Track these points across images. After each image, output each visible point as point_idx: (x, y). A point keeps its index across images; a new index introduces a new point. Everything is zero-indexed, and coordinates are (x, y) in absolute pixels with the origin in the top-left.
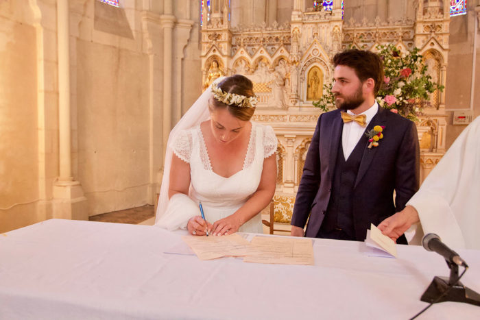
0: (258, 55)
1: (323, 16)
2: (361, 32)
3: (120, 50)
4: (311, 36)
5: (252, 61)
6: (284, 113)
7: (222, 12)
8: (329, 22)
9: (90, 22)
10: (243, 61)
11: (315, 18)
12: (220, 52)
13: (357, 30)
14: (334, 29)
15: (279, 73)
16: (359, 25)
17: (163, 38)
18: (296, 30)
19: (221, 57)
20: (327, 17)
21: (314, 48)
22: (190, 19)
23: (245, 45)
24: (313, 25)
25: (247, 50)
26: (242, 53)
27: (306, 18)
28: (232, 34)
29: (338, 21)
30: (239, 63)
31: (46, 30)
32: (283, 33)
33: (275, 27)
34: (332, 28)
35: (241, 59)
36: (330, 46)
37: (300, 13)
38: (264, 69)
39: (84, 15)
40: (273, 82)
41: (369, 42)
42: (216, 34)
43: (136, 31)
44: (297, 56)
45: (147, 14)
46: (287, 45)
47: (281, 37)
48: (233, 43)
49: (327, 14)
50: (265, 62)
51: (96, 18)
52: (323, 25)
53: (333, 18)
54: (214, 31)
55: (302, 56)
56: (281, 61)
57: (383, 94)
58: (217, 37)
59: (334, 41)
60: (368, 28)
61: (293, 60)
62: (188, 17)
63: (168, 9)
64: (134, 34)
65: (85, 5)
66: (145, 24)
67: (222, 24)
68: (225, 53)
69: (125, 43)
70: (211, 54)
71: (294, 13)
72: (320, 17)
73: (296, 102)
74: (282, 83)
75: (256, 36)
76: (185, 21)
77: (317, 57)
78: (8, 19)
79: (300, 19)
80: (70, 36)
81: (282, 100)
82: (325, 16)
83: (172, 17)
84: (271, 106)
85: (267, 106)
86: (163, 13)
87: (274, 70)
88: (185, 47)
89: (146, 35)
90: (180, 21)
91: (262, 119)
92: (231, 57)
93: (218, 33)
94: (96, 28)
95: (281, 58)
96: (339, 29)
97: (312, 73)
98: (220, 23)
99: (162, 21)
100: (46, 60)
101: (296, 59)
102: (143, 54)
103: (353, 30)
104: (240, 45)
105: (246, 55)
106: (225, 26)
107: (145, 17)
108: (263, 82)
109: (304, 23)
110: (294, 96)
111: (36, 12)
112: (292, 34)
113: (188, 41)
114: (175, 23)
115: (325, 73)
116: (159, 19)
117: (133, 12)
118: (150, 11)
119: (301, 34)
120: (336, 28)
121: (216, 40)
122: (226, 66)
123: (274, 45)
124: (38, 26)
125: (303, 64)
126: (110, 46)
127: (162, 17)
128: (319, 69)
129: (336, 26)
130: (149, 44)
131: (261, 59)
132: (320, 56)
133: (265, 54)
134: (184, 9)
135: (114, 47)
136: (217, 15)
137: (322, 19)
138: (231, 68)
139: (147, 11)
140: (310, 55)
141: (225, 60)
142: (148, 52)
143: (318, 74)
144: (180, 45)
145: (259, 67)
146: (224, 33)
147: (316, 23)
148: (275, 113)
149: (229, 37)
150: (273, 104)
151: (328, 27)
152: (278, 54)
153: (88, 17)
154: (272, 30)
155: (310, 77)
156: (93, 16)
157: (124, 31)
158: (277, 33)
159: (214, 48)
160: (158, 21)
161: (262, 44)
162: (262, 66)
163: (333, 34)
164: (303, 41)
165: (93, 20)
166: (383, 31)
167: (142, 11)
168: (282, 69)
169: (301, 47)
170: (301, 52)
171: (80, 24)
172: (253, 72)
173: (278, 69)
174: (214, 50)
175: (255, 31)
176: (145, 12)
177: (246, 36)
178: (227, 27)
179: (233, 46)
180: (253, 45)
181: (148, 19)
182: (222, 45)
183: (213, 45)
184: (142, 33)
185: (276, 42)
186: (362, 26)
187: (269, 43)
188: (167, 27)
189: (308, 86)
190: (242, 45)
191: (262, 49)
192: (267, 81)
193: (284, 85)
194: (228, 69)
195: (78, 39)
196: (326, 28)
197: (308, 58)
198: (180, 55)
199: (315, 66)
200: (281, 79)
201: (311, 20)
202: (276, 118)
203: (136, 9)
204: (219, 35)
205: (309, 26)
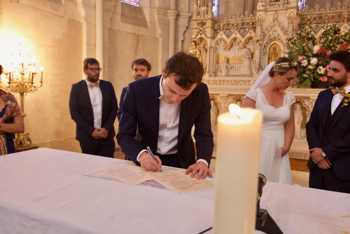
0: (233, 36)
1: (281, 5)
2: (313, 16)
3: (138, 36)
4: (272, 21)
5: (228, 41)
6: (250, 79)
7: (207, 6)
8: (286, 9)
9: (118, 18)
10: (222, 41)
11: (275, 7)
12: (205, 35)
13: (310, 15)
14: (290, 14)
15: (249, 49)
16: (313, 11)
17: (169, 26)
18: (261, 17)
19: (206, 39)
20: (285, 6)
21: (274, 29)
22: (189, 12)
23: (223, 29)
24: (274, 12)
25: (225, 33)
26: (221, 35)
27: (269, 7)
28: (215, 21)
29: (293, 8)
30: (219, 42)
31: (88, 24)
32: (252, 19)
33: (247, 15)
34: (288, 13)
35: (221, 39)
36: (287, 27)
37: (264, 4)
38: (237, 47)
39: (114, 13)
40: (244, 56)
41: (320, 23)
42: (202, 22)
43: (150, 22)
44: (260, 36)
45: (158, 10)
46: (254, 29)
47: (250, 22)
48: (216, 28)
49: (285, 3)
50: (239, 41)
51: (123, 15)
52: (282, 12)
53: (289, 6)
54: (202, 20)
55: (264, 36)
56: (250, 41)
57: (325, 64)
58: (203, 24)
59: (289, 23)
60: (319, 13)
61: (257, 39)
62: (187, 10)
63: (172, 6)
64: (149, 24)
65: (115, 6)
66: (156, 17)
67: (207, 14)
68: (209, 35)
69: (142, 31)
70: (199, 36)
71: (259, 4)
72: (279, 5)
73: (259, 70)
74: (251, 57)
75: (232, 23)
76: (185, 14)
77: (276, 36)
78: (63, 17)
79: (264, 8)
80: (104, 27)
81: (250, 69)
82: (283, 5)
83: (175, 11)
84: (242, 73)
85: (238, 74)
86: (169, 9)
87: (245, 47)
88: (185, 32)
89: (157, 25)
90: (181, 14)
91: (234, 83)
92: (213, 38)
93: (204, 21)
94: (123, 21)
95: (250, 38)
96: (294, 14)
97: (272, 49)
98: (206, 14)
99: (169, 15)
100: (88, 44)
101: (259, 39)
102: (155, 38)
103: (307, 15)
104: (220, 30)
105: (224, 37)
106: (209, 16)
107: (157, 12)
108: (236, 56)
109: (266, 11)
110: (257, 66)
111: (82, 12)
112: (257, 20)
113: (187, 28)
114: (178, 16)
115: (282, 48)
116: (167, 13)
117: (148, 9)
118: (160, 8)
119: (264, 20)
120: (292, 14)
121: (202, 26)
122: (209, 45)
123: (245, 28)
124: (83, 21)
125: (265, 42)
126: (132, 33)
127: (169, 11)
128: (278, 45)
129: (292, 12)
130: (159, 31)
131: (235, 39)
132: (278, 35)
133: (238, 36)
134: (184, 5)
135: (135, 34)
136: (204, 9)
137: (281, 7)
138: (213, 46)
139: (158, 8)
140: (270, 35)
141: (208, 40)
142: (158, 37)
143: (277, 50)
144: (181, 30)
145: (234, 45)
146: (208, 22)
147: (276, 11)
148: (243, 79)
149: (212, 24)
150: (244, 72)
151: (285, 14)
152: (248, 35)
153: (117, 14)
154: (244, 17)
155: (270, 52)
156: (120, 14)
157: (142, 22)
158: (248, 20)
159: (201, 32)
160: (166, 14)
161: (236, 28)
162: (236, 45)
163: (289, 18)
164: (266, 25)
165: (120, 16)
166: (332, 15)
167: (154, 8)
168: (251, 46)
169: (264, 29)
170: (264, 33)
171: (111, 19)
172: (229, 49)
173: (248, 46)
174: (201, 34)
175: (231, 18)
176: (156, 9)
177: (225, 23)
178: (210, 17)
179: (215, 30)
180: (230, 29)
181: (158, 14)
182: (207, 30)
183: (201, 30)
184: (154, 24)
185: (247, 26)
186: (314, 11)
187: (242, 27)
188: (171, 18)
189: (269, 59)
190: (221, 29)
191: (236, 32)
192: (240, 55)
193: (252, 58)
194: (211, 47)
195: (109, 29)
196: (283, 14)
197: (269, 37)
198: (181, 38)
199: (275, 43)
200: (250, 54)
201: (272, 8)
202: (244, 82)
203: (150, 7)
204: (205, 23)
205: (270, 13)
